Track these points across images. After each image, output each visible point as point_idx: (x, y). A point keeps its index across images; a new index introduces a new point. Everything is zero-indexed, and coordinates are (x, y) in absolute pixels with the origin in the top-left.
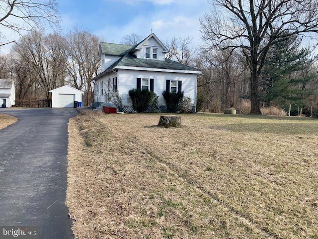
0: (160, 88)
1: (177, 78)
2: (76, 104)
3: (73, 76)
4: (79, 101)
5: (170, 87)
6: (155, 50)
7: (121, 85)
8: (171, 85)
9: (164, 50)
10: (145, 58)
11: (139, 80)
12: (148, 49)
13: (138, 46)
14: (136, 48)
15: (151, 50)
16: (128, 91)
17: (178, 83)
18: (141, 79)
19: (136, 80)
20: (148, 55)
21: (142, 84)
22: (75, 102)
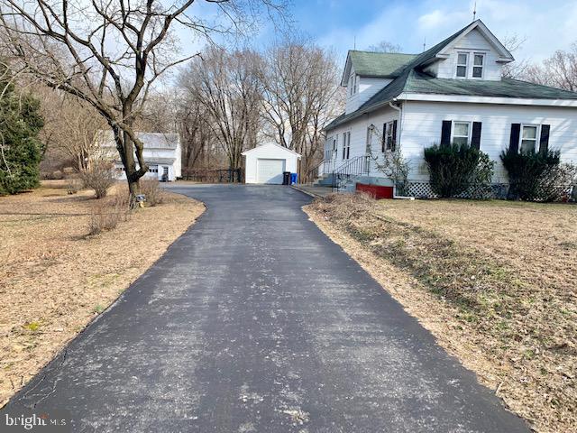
0: (495, 142)
1: (538, 120)
2: (288, 178)
3: (279, 126)
4: (291, 172)
5: (521, 139)
6: (479, 58)
7: (407, 136)
8: (523, 136)
9: (502, 56)
10: (454, 77)
11: (446, 126)
12: (463, 57)
13: (442, 51)
14: (438, 56)
15: (471, 58)
16: (423, 150)
17: (539, 130)
18: (453, 124)
19: (441, 125)
20: (461, 71)
21: (455, 133)
22: (284, 173)
